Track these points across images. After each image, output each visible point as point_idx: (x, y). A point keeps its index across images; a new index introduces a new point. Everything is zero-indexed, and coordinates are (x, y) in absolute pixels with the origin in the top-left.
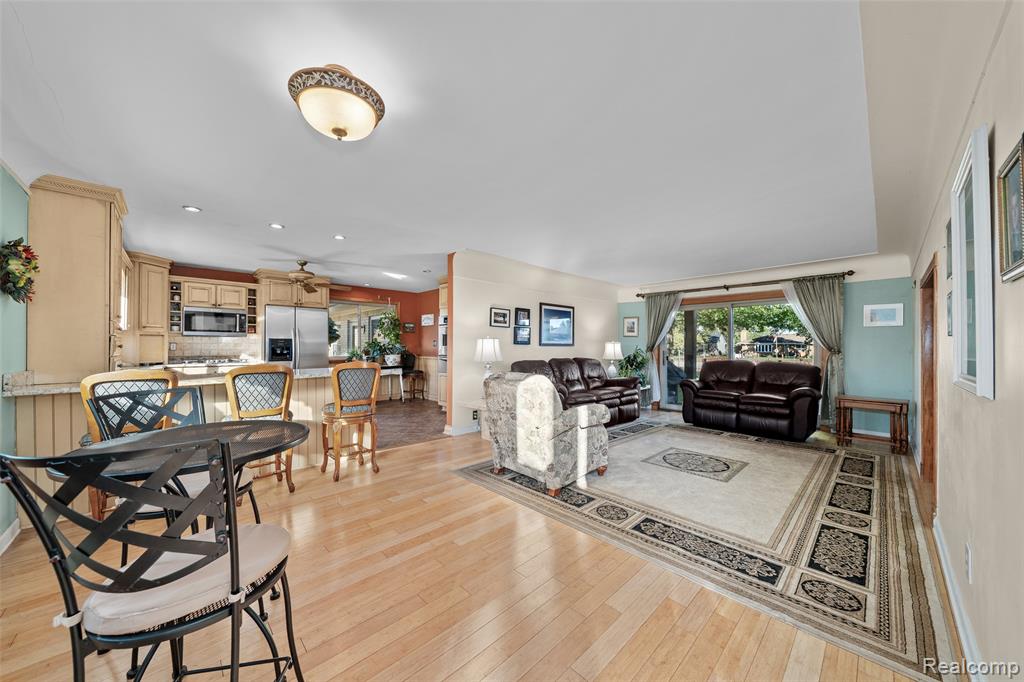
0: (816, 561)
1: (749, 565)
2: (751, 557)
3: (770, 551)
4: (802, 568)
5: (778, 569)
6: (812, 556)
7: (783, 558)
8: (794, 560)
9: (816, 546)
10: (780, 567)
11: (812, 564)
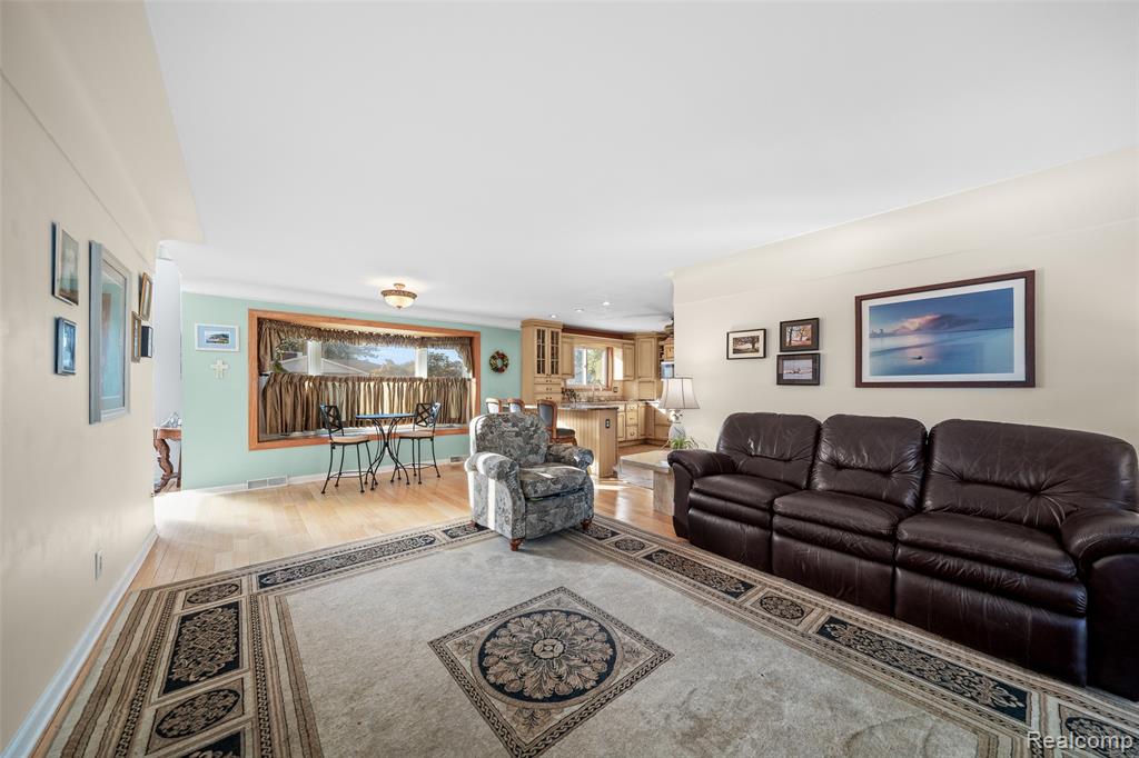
0: (232, 610)
1: (286, 575)
2: (289, 580)
3: (278, 593)
4: (243, 598)
5: (263, 585)
6: (238, 613)
7: (264, 595)
8: (253, 600)
9: (237, 626)
10: (261, 587)
11: (236, 605)
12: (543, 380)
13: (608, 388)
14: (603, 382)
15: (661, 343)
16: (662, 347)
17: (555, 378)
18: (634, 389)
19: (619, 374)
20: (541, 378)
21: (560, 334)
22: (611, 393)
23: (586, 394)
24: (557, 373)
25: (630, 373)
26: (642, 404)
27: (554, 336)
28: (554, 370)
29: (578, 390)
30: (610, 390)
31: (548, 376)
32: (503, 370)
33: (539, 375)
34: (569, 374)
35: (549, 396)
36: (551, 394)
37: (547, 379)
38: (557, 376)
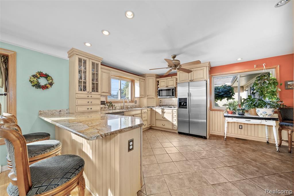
12: (86, 96)
13: (132, 101)
14: (130, 98)
15: (158, 79)
16: (158, 82)
17: (95, 95)
18: (145, 101)
19: (137, 94)
20: (83, 94)
21: (100, 66)
22: (133, 104)
23: (119, 104)
24: (97, 91)
25: (143, 94)
26: (149, 109)
27: (94, 66)
28: (95, 88)
29: (115, 102)
30: (133, 102)
31: (88, 93)
32: (47, 88)
33: (80, 92)
34: (107, 93)
35: (89, 107)
36: (91, 106)
37: (88, 95)
38: (97, 93)
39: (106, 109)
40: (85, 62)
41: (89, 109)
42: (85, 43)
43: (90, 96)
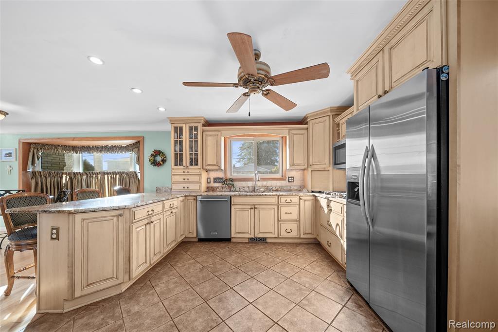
12: (181, 171)
17: (193, 169)
20: (179, 169)
21: (201, 127)
24: (197, 165)
25: (299, 161)
26: (307, 196)
28: (194, 162)
30: (284, 180)
31: (185, 168)
32: (160, 165)
33: (176, 167)
34: (215, 165)
35: (186, 185)
36: (189, 184)
37: (184, 170)
38: (196, 167)
39: (223, 190)
40: (181, 129)
41: (186, 188)
42: (158, 108)
43: (186, 171)
